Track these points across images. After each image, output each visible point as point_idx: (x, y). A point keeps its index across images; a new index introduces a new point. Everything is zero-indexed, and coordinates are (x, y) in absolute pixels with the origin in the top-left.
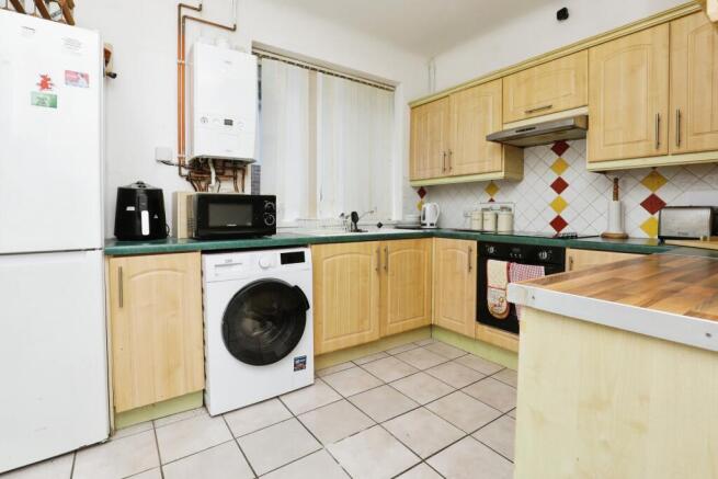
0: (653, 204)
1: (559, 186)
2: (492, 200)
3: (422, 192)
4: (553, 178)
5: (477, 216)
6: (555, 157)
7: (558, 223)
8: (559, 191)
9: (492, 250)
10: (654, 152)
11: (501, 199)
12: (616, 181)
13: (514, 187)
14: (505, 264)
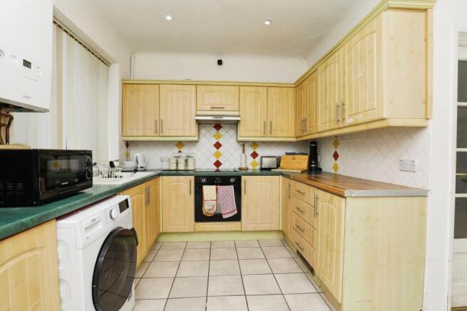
0: (254, 155)
1: (218, 145)
2: (180, 152)
3: (128, 144)
4: (215, 141)
5: (174, 161)
6: (215, 130)
7: (218, 164)
8: (218, 148)
9: (204, 180)
10: (263, 135)
11: (186, 151)
12: (244, 145)
13: (194, 145)
14: (214, 187)
